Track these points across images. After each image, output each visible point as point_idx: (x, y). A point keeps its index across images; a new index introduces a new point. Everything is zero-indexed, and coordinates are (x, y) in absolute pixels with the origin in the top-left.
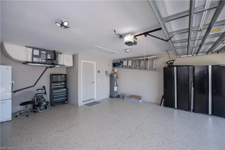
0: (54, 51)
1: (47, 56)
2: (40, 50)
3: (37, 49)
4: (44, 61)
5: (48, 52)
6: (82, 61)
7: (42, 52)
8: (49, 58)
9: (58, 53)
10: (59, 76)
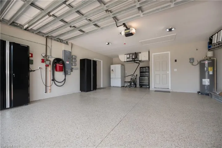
0: (135, 53)
1: (132, 57)
2: (129, 54)
3: (128, 54)
4: (131, 60)
5: (133, 54)
6: (153, 54)
7: (131, 55)
8: (133, 57)
9: (138, 53)
10: (144, 68)
